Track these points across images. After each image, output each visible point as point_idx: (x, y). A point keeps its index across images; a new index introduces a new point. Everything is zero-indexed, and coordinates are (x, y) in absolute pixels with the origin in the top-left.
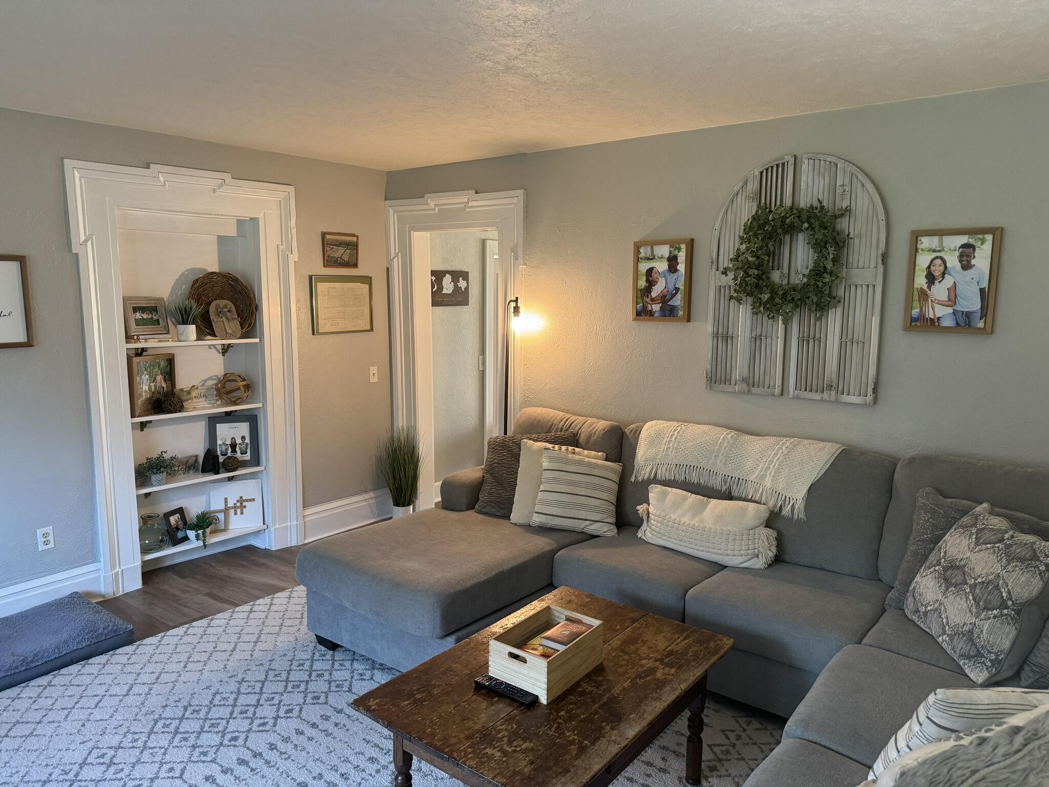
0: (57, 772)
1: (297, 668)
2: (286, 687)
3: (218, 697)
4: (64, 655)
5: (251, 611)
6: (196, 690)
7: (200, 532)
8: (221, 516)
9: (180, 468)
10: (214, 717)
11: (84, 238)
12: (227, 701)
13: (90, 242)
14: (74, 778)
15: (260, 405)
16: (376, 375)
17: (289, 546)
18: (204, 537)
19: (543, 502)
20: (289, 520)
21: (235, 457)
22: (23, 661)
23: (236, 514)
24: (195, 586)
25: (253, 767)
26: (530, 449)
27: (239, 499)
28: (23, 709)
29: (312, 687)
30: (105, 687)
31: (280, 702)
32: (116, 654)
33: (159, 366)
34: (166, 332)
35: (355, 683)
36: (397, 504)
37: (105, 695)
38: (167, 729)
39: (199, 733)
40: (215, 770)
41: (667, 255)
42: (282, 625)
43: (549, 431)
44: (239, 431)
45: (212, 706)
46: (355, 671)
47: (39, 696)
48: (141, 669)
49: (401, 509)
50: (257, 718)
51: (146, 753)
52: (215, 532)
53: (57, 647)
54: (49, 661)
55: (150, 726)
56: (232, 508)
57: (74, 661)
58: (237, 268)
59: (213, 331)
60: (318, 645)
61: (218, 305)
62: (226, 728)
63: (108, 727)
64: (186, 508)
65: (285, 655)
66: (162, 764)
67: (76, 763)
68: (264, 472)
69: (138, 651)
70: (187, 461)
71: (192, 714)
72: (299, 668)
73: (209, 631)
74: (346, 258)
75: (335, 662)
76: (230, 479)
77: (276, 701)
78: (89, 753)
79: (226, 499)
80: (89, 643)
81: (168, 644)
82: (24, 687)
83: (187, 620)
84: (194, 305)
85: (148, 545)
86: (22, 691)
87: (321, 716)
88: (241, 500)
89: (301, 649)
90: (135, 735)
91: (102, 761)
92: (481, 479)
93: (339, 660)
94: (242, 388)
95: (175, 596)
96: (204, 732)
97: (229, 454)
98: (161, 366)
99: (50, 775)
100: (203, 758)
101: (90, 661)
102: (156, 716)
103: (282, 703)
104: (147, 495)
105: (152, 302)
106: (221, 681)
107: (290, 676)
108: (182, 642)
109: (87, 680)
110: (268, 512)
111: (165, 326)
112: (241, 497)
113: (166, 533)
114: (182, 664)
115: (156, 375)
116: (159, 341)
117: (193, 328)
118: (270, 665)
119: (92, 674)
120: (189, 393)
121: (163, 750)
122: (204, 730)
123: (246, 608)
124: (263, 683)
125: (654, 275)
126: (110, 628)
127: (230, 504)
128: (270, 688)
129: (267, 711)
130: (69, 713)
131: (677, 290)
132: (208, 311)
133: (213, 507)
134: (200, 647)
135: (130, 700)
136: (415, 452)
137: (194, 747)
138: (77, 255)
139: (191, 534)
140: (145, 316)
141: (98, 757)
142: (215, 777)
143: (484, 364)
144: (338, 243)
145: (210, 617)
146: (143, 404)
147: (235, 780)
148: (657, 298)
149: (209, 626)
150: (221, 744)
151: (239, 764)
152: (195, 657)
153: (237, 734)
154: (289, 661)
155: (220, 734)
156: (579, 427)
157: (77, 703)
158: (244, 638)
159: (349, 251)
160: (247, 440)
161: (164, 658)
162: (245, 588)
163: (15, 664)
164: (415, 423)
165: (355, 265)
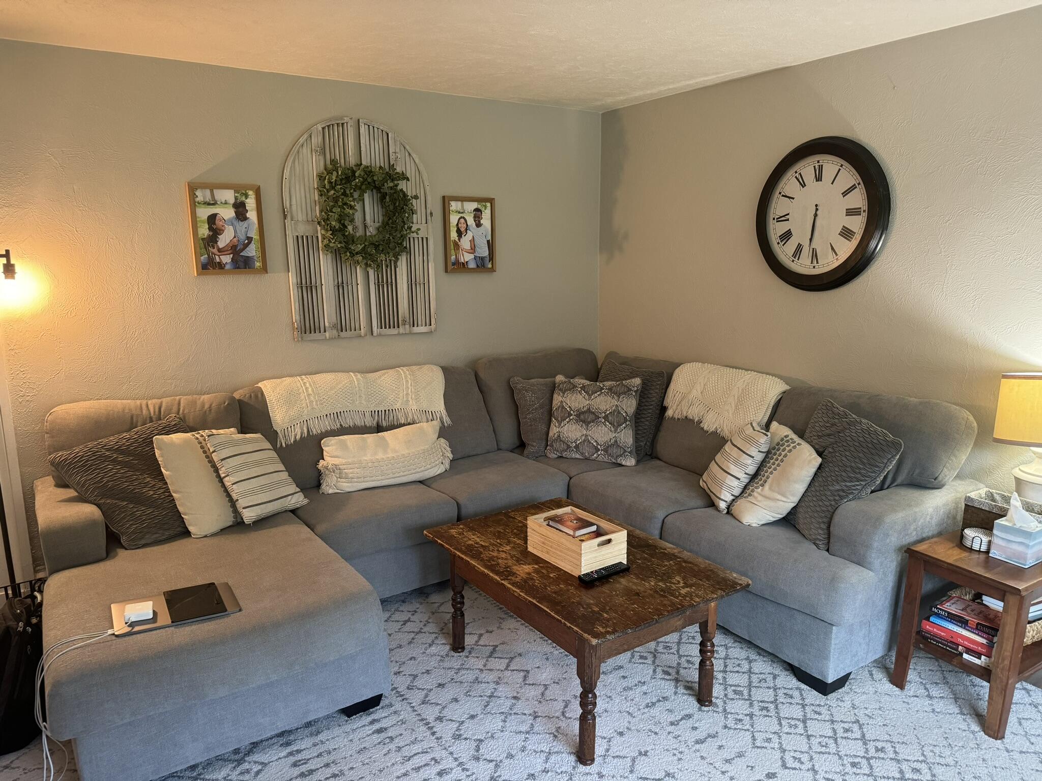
41: (232, 201)
125: (219, 223)
131: (250, 239)
148: (226, 248)
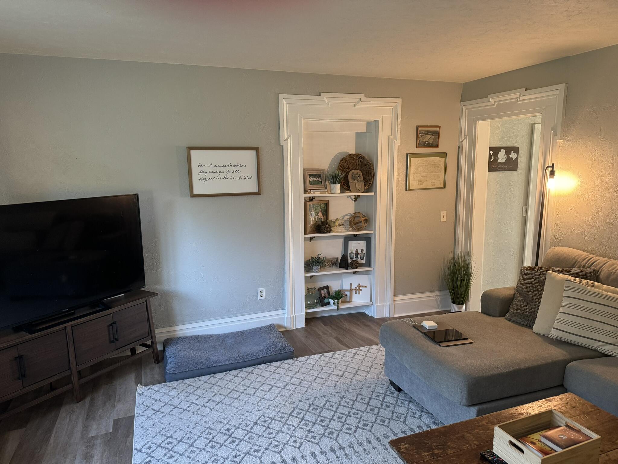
0: (243, 424)
1: (375, 398)
2: (366, 408)
3: (328, 404)
4: (260, 358)
5: (356, 354)
6: (317, 396)
7: (336, 301)
8: (348, 293)
9: (328, 264)
10: (324, 416)
11: (287, 137)
12: (332, 408)
13: (289, 139)
14: (250, 430)
15: (372, 232)
16: (445, 217)
17: (384, 317)
18: (338, 304)
19: (560, 321)
20: (385, 302)
21: (357, 261)
22: (242, 357)
23: (356, 293)
24: (330, 331)
25: (338, 455)
26: (553, 278)
27: (358, 285)
28: (237, 383)
29: (382, 412)
30: (275, 381)
31: (361, 417)
32: (284, 363)
33: (320, 207)
34: (325, 188)
35: (408, 418)
36: (454, 302)
37: (274, 386)
38: (298, 416)
39: (314, 423)
40: (317, 450)
42: (371, 366)
43: (573, 266)
44: (360, 246)
45: (324, 408)
46: (410, 410)
47: (245, 378)
48: (294, 375)
49: (456, 306)
50: (346, 424)
51: (286, 426)
52: (344, 302)
53: (258, 353)
54: (253, 359)
55: (291, 411)
56: (354, 290)
57: (265, 362)
58: (365, 151)
59: (349, 188)
60: (390, 386)
61: (353, 173)
62: (328, 425)
63: (271, 405)
64: (330, 286)
65: (370, 387)
66: (291, 436)
67: (252, 421)
68: (373, 271)
69: (295, 364)
70: (332, 260)
71: (312, 410)
72: (376, 398)
73: (332, 360)
74: (431, 142)
75: (399, 400)
76: (354, 273)
77: (359, 416)
78: (259, 418)
79: (351, 284)
80: (272, 354)
81: (310, 363)
82: (240, 371)
83: (322, 351)
84: (340, 173)
85: (309, 304)
86: (239, 373)
87: (383, 435)
88: (359, 286)
89: (380, 386)
90: (282, 414)
91: (264, 424)
92: (512, 296)
93: (401, 399)
94: (363, 221)
95: (319, 335)
96: (316, 423)
97: (354, 259)
98: (321, 207)
99: (240, 424)
100: (313, 440)
101: (272, 364)
102: (295, 406)
103: (362, 419)
104: (311, 277)
105: (319, 171)
106: (332, 394)
107: (370, 402)
108: (317, 364)
109: (268, 374)
110: (374, 294)
111: (324, 185)
112: (359, 284)
113: (319, 299)
114: (314, 377)
115: (318, 212)
116: (321, 193)
117: (338, 186)
118: (360, 391)
119: (271, 372)
120: (334, 222)
121: (294, 428)
122: (317, 422)
123: (354, 351)
124: (354, 401)
126: (283, 348)
127: (353, 287)
128: (357, 406)
129: (353, 421)
130: (256, 391)
132: (347, 176)
133: (344, 288)
134: (325, 370)
135: (285, 392)
136: (469, 269)
137: (310, 431)
138: (282, 146)
139: (331, 301)
140: (315, 179)
141: (263, 422)
142: (316, 455)
143: (526, 212)
144: (426, 132)
145: (334, 352)
146: (311, 228)
147: (326, 460)
149: (332, 357)
150: (324, 434)
151: (331, 451)
152: (321, 375)
153: (333, 430)
154: (372, 391)
155: (324, 428)
156: (600, 266)
157: (261, 386)
158: (349, 370)
159: (433, 137)
160: (365, 252)
161: (306, 371)
162: (356, 338)
163: (238, 358)
164: (470, 249)
165: (437, 146)
